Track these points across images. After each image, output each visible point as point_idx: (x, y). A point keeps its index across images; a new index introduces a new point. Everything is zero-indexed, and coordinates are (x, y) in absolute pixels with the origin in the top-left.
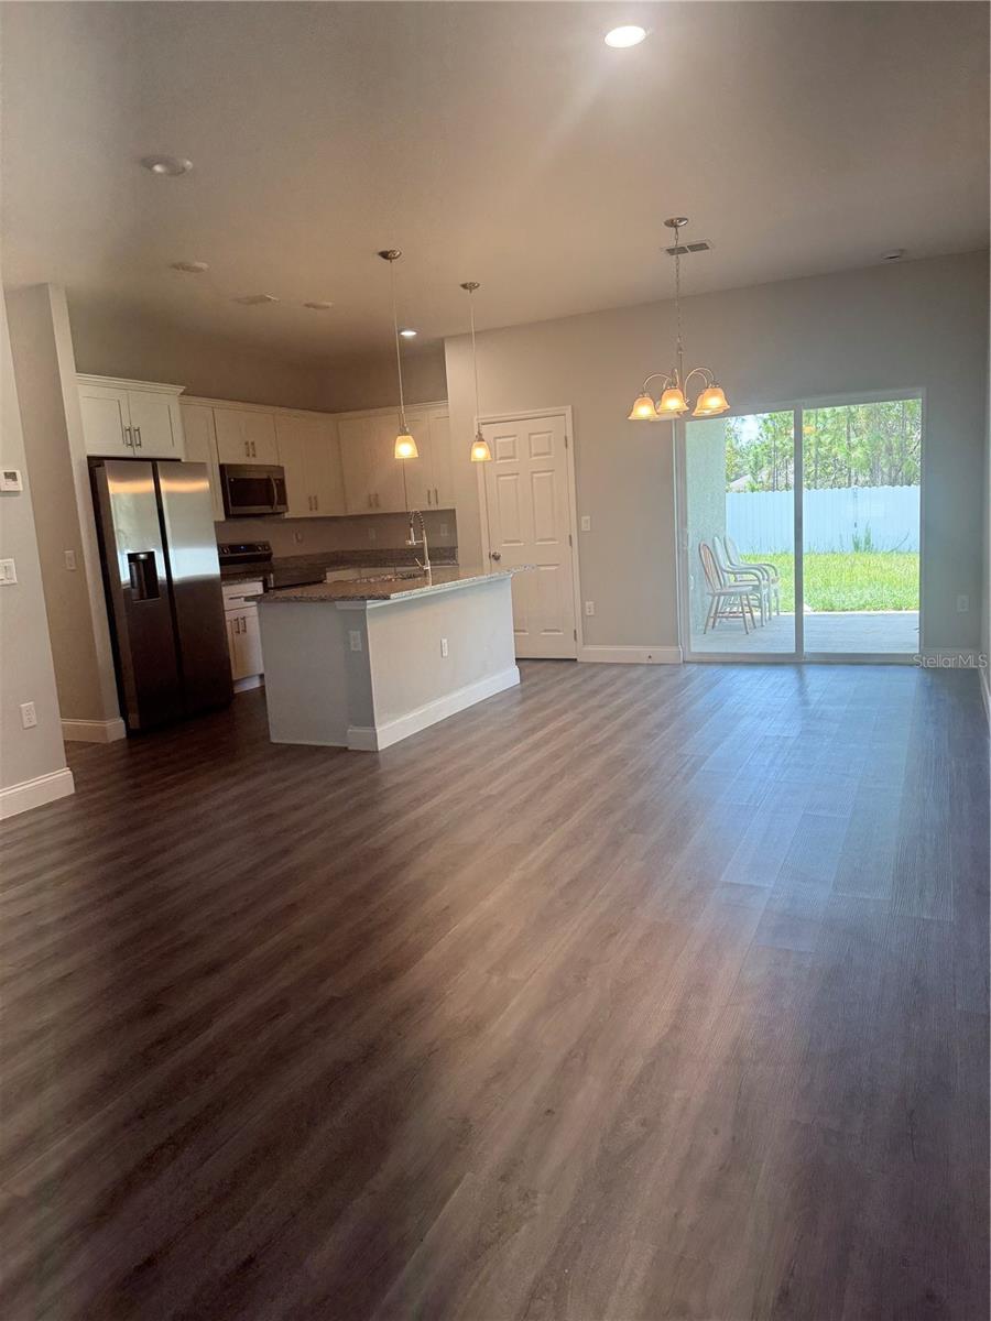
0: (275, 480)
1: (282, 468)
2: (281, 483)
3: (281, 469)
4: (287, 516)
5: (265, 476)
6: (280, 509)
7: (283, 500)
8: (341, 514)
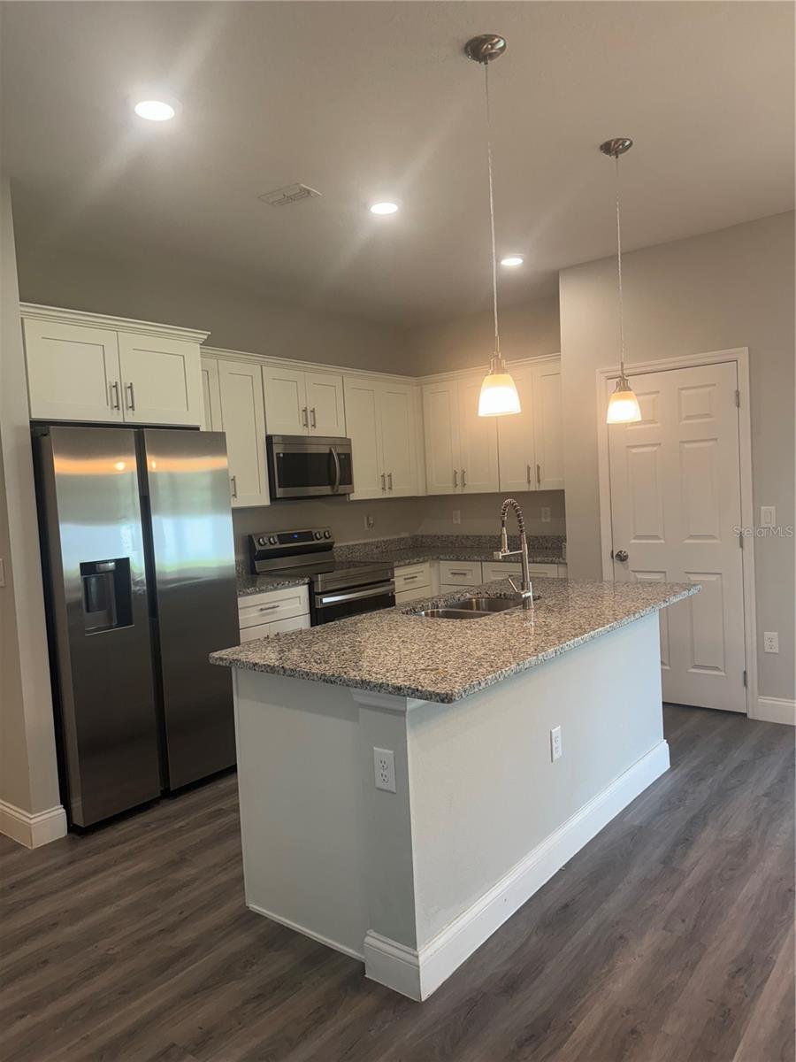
0: (338, 454)
1: (350, 440)
2: (347, 460)
3: (346, 442)
4: (353, 497)
5: (325, 450)
6: (342, 489)
7: (347, 479)
8: (421, 493)
